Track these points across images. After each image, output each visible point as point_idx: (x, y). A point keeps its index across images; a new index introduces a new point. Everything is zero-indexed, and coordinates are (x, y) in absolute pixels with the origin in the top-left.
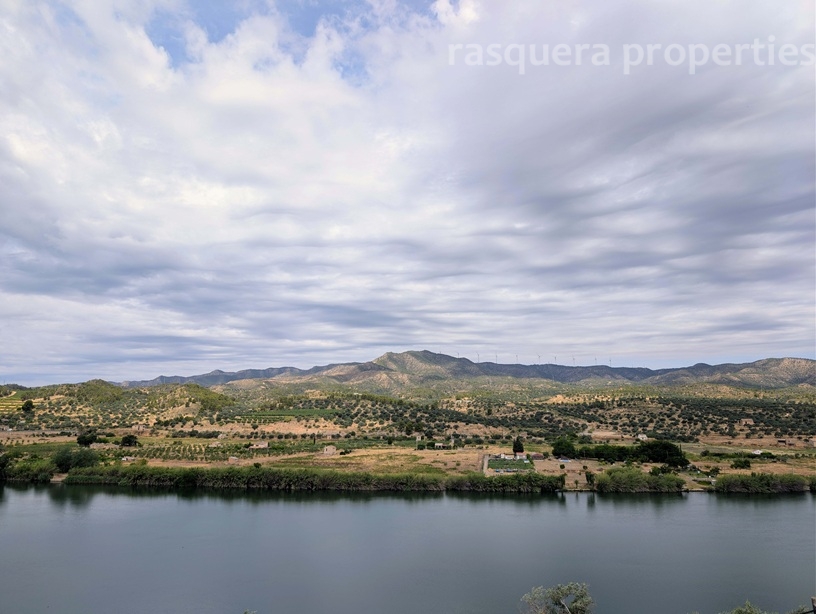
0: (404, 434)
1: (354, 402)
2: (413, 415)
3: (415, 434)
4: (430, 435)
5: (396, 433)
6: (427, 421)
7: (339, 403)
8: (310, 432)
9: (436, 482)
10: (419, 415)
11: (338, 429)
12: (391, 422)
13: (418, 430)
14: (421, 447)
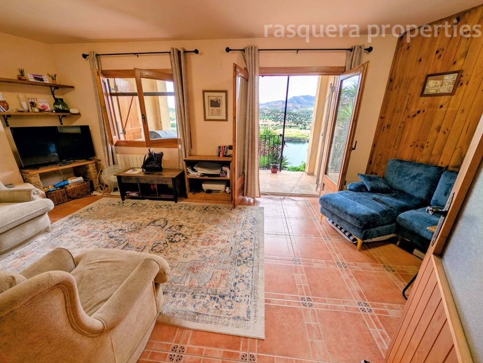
0: (296, 125)
1: (279, 114)
2: (300, 119)
3: (299, 125)
4: (305, 125)
5: (293, 124)
6: (305, 120)
7: (274, 114)
8: (264, 123)
9: (304, 139)
10: (302, 118)
11: (273, 123)
12: (291, 121)
13: (300, 124)
14: (301, 129)
